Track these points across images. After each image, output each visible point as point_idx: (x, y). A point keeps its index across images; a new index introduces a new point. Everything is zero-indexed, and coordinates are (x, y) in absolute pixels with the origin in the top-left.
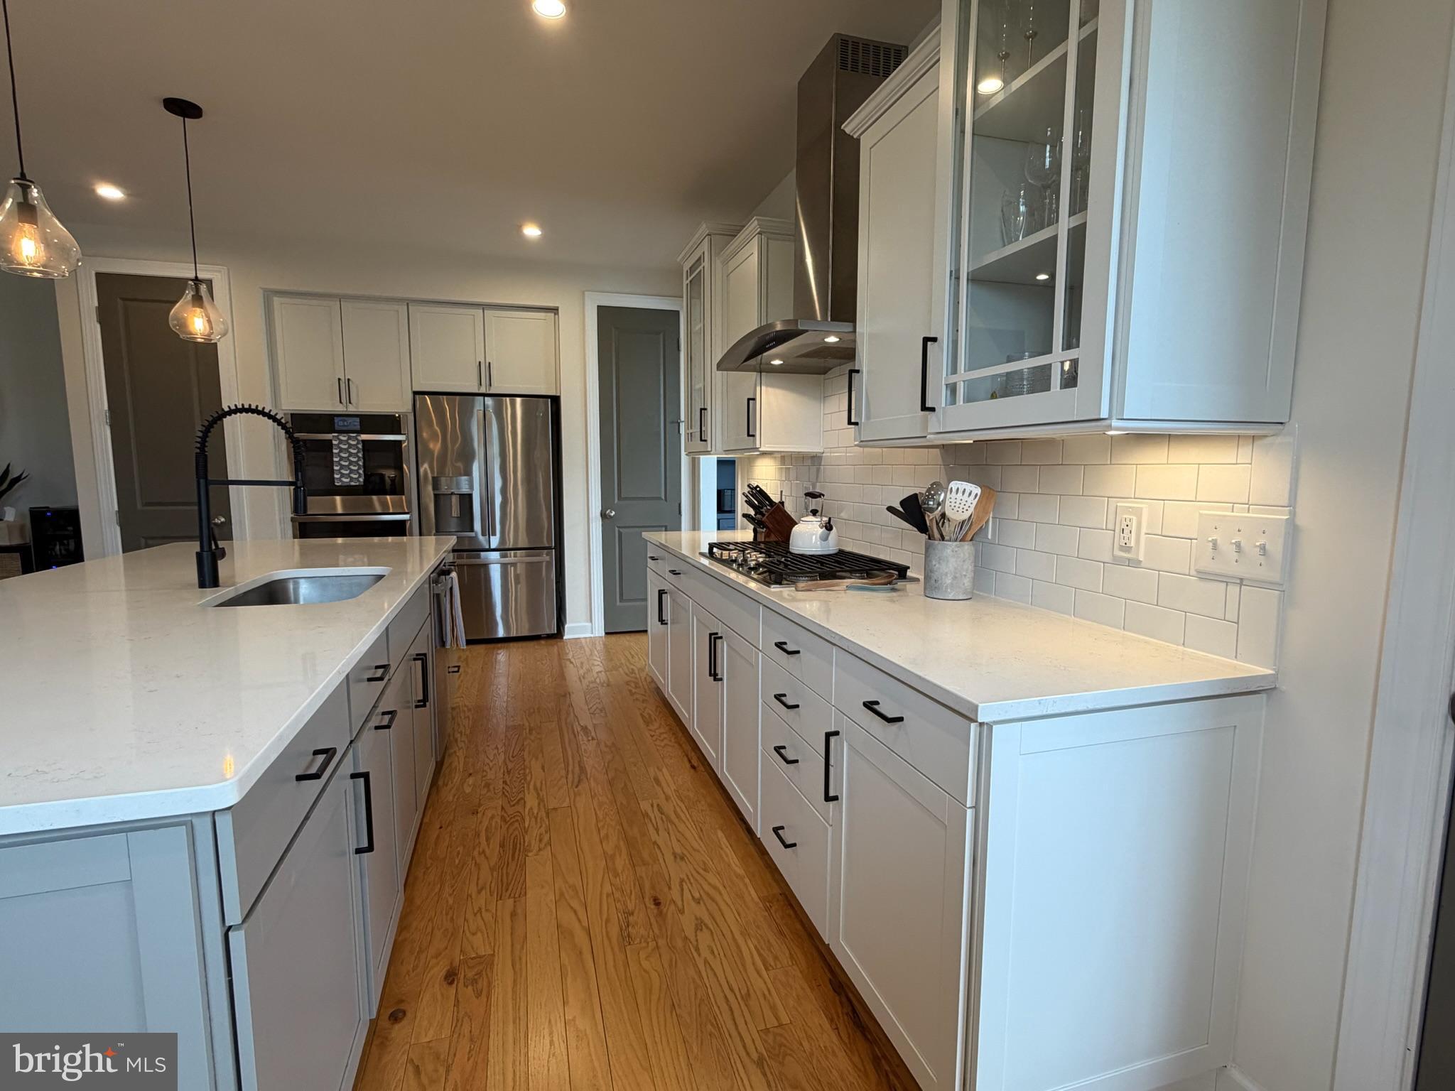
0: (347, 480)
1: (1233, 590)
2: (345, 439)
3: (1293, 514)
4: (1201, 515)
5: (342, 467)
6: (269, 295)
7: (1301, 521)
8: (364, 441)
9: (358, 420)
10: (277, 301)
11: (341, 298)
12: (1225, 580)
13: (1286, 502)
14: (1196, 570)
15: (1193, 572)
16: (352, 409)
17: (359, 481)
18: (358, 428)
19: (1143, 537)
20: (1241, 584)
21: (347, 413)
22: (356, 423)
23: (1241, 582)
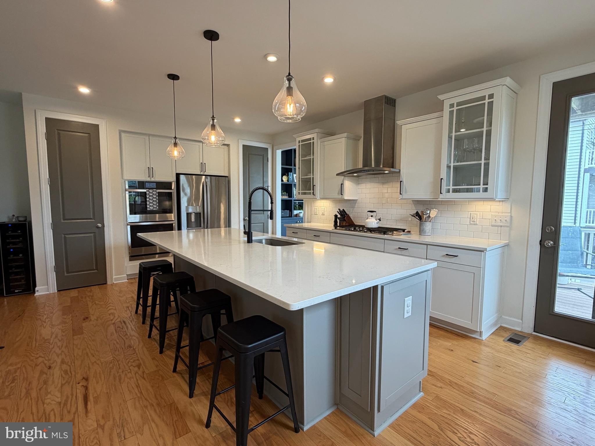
0: (152, 208)
1: (500, 228)
2: (151, 191)
3: (511, 214)
4: (492, 215)
5: (150, 203)
6: (121, 132)
7: (512, 215)
8: (158, 192)
9: (155, 184)
10: (123, 135)
11: (149, 135)
12: (498, 226)
13: (509, 212)
14: (491, 225)
15: (490, 225)
16: (153, 180)
17: (157, 208)
18: (155, 187)
19: (478, 219)
20: (501, 227)
21: (151, 181)
22: (155, 185)
23: (501, 226)
